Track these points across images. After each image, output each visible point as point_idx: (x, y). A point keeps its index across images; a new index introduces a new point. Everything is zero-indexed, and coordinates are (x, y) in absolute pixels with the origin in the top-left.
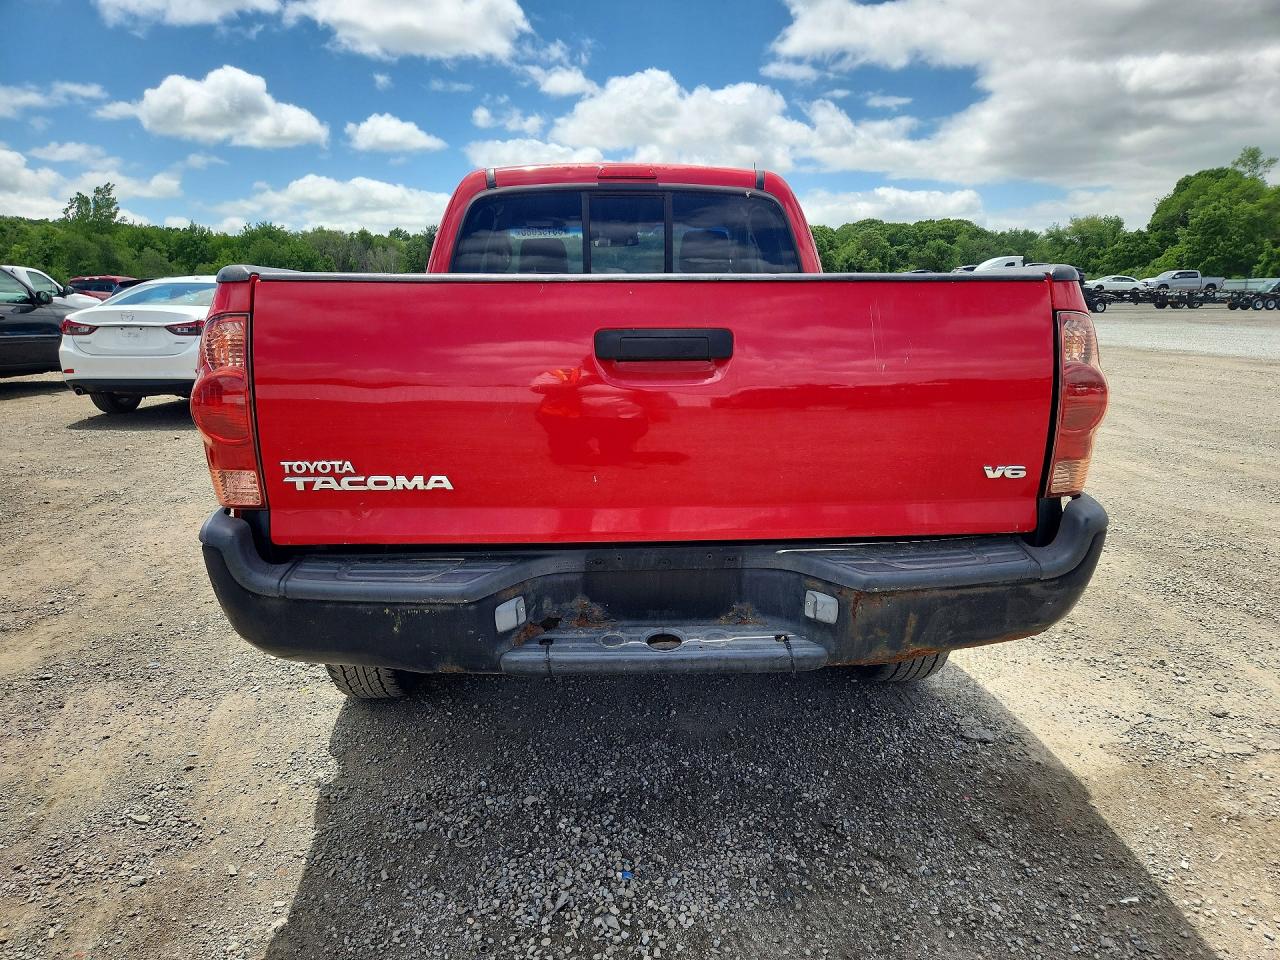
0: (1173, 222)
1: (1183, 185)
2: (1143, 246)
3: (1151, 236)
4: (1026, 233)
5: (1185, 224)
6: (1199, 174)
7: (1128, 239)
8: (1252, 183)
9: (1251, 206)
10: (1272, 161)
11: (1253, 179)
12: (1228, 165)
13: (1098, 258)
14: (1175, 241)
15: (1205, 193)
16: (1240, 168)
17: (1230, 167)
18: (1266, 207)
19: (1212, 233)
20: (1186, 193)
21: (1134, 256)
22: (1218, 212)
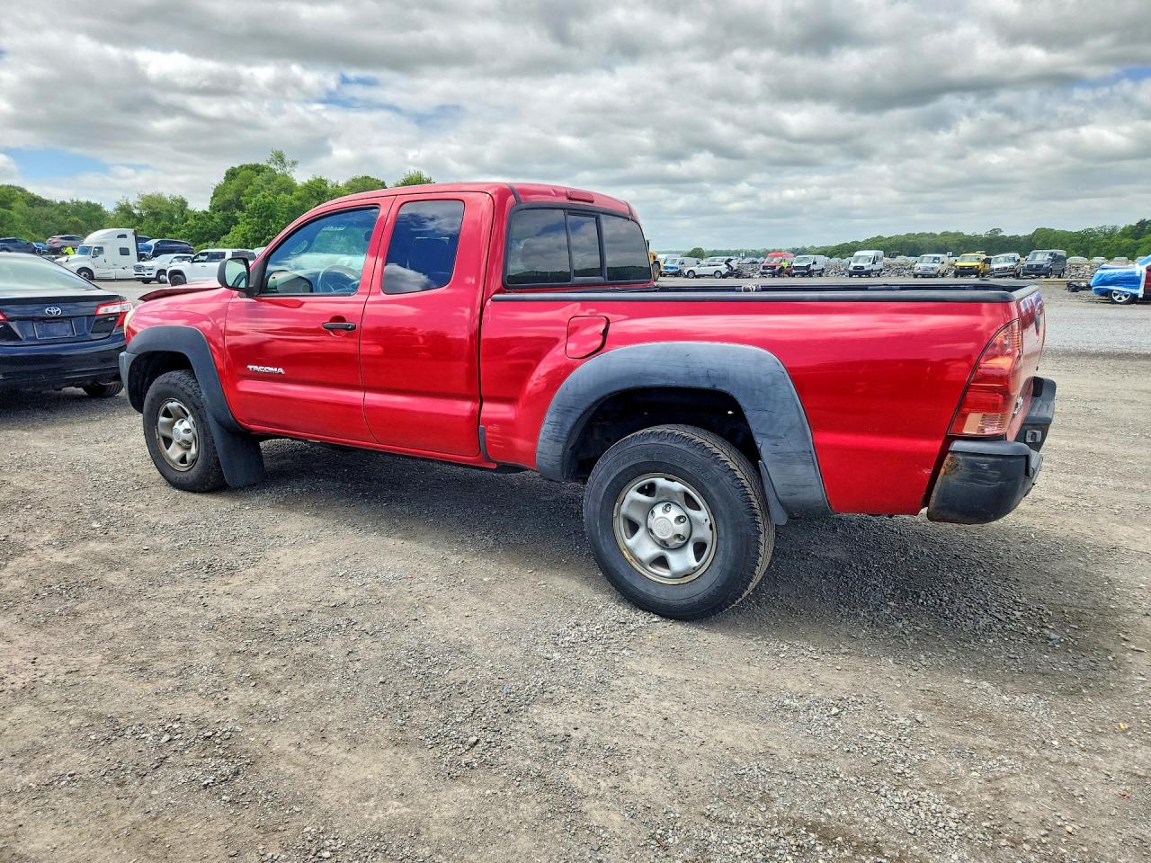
0: (230, 205)
1: (232, 174)
2: (210, 224)
3: (216, 215)
4: (88, 204)
5: (241, 208)
6: (242, 167)
7: (197, 217)
8: (285, 178)
9: (289, 197)
10: (294, 163)
11: (285, 175)
12: (263, 162)
13: (172, 232)
14: (236, 222)
15: (251, 184)
16: (272, 166)
17: (265, 164)
18: (299, 199)
19: (265, 217)
20: (236, 182)
21: (206, 232)
22: (267, 200)
